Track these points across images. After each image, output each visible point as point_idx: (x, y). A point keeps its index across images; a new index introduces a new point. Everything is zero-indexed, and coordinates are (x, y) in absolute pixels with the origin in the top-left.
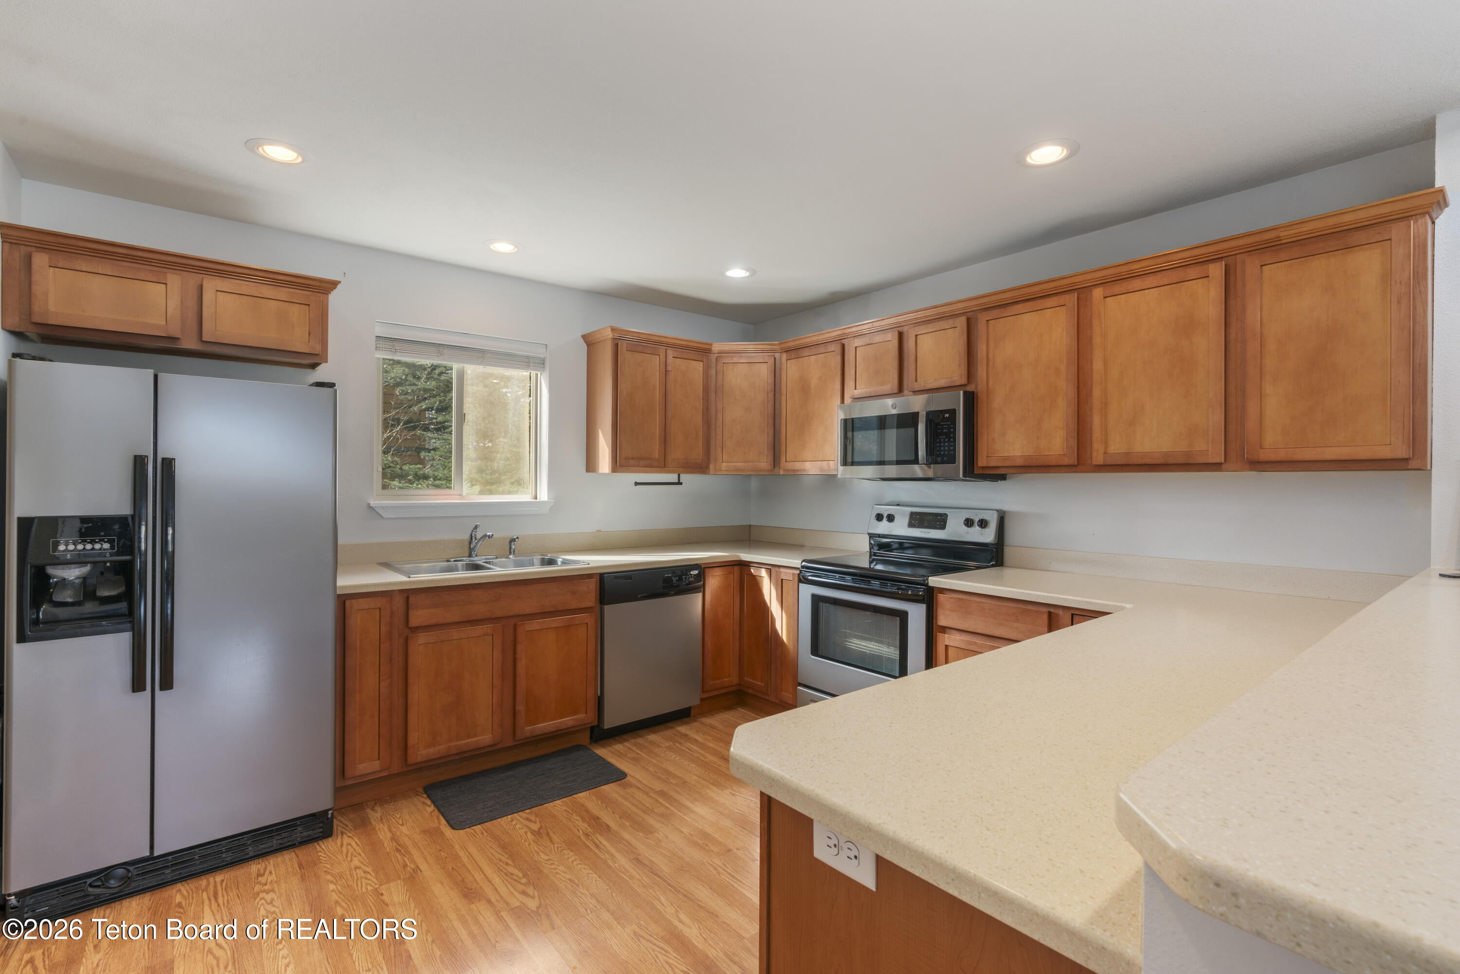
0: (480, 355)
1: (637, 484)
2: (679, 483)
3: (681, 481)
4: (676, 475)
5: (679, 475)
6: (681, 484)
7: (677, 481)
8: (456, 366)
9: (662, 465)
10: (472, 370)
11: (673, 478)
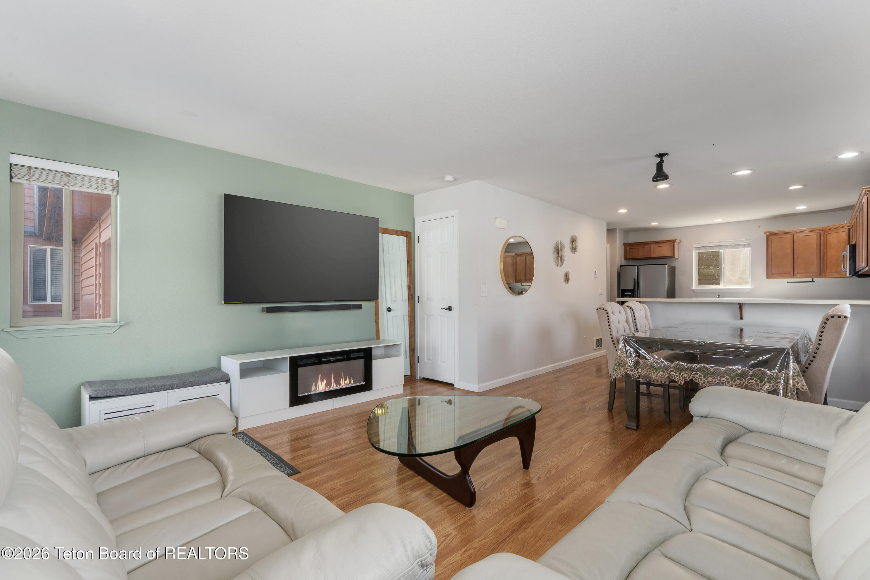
0: (726, 246)
1: (788, 282)
2: (813, 281)
3: (814, 281)
4: (812, 279)
5: (813, 279)
6: (814, 282)
7: (812, 281)
8: (721, 251)
9: (793, 276)
10: (727, 251)
11: (811, 280)
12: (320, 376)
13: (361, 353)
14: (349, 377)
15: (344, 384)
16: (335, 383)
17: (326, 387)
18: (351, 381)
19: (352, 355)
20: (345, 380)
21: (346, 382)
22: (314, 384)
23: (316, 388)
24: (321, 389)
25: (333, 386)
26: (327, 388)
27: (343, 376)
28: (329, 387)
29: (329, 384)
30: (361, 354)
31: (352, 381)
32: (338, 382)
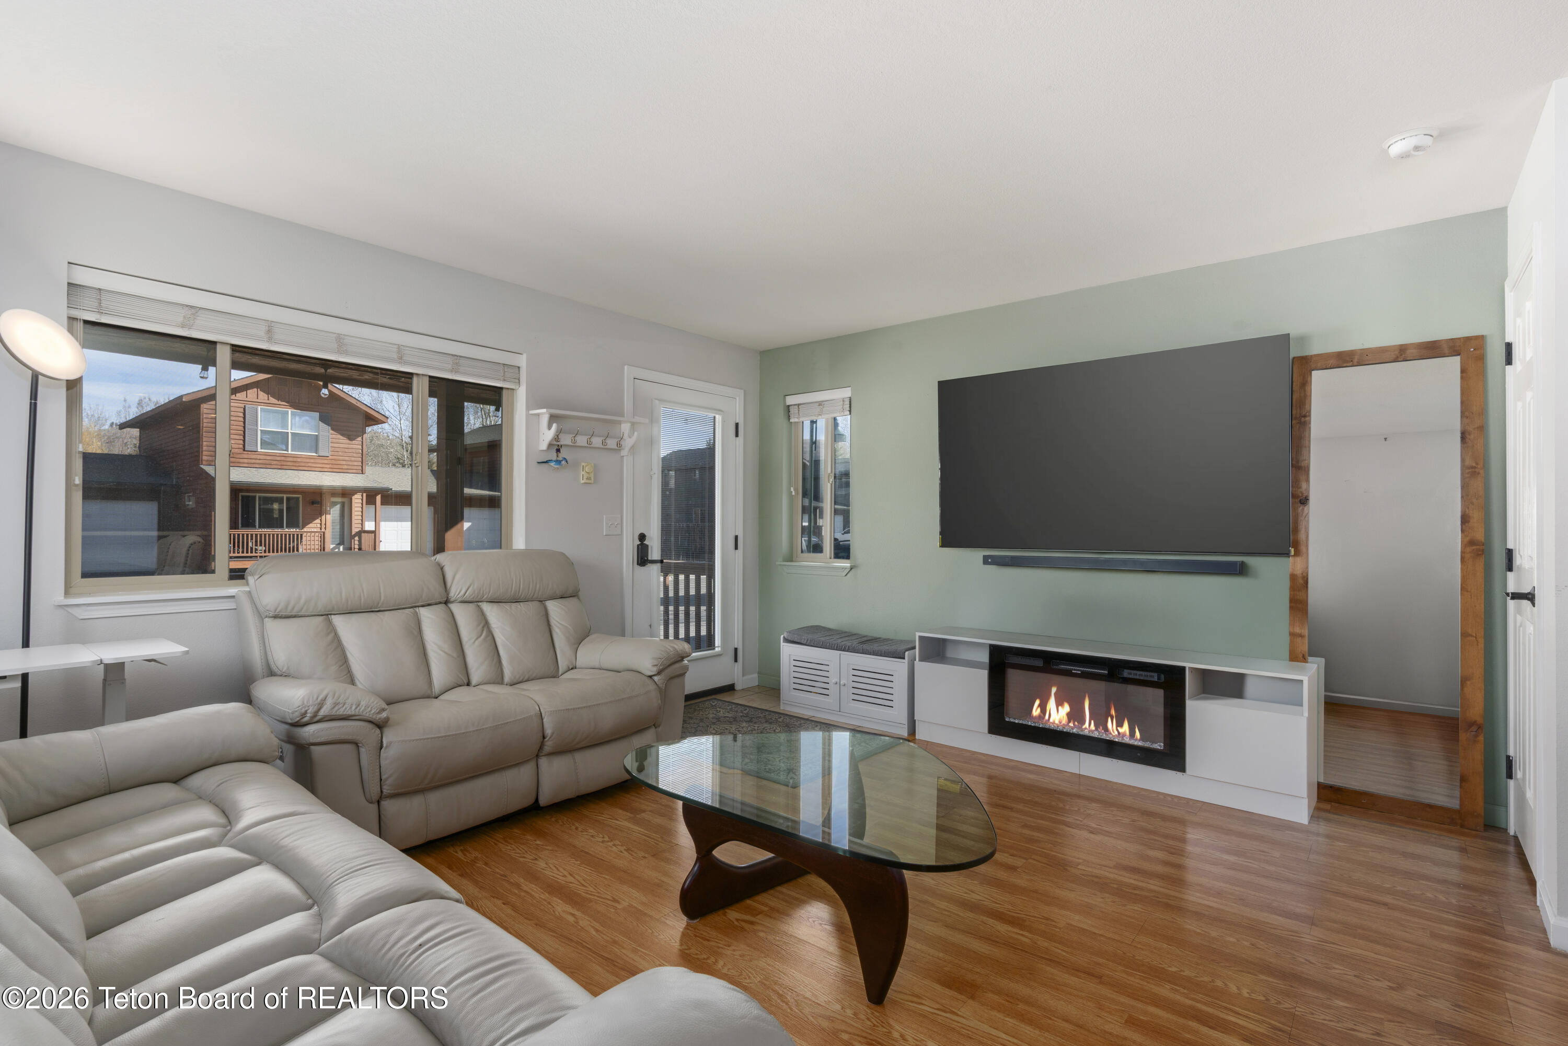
12: (1054, 690)
13: (1153, 674)
14: (1127, 719)
15: (1116, 733)
16: (1092, 722)
17: (1069, 722)
18: (1135, 732)
19: (1126, 673)
20: (1120, 724)
21: (1121, 730)
22: (1037, 702)
23: (1045, 714)
24: (1057, 722)
25: (1087, 725)
26: (1071, 725)
27: (1113, 712)
28: (1076, 723)
29: (1076, 715)
30: (1153, 676)
31: (1138, 734)
32: (1101, 722)
